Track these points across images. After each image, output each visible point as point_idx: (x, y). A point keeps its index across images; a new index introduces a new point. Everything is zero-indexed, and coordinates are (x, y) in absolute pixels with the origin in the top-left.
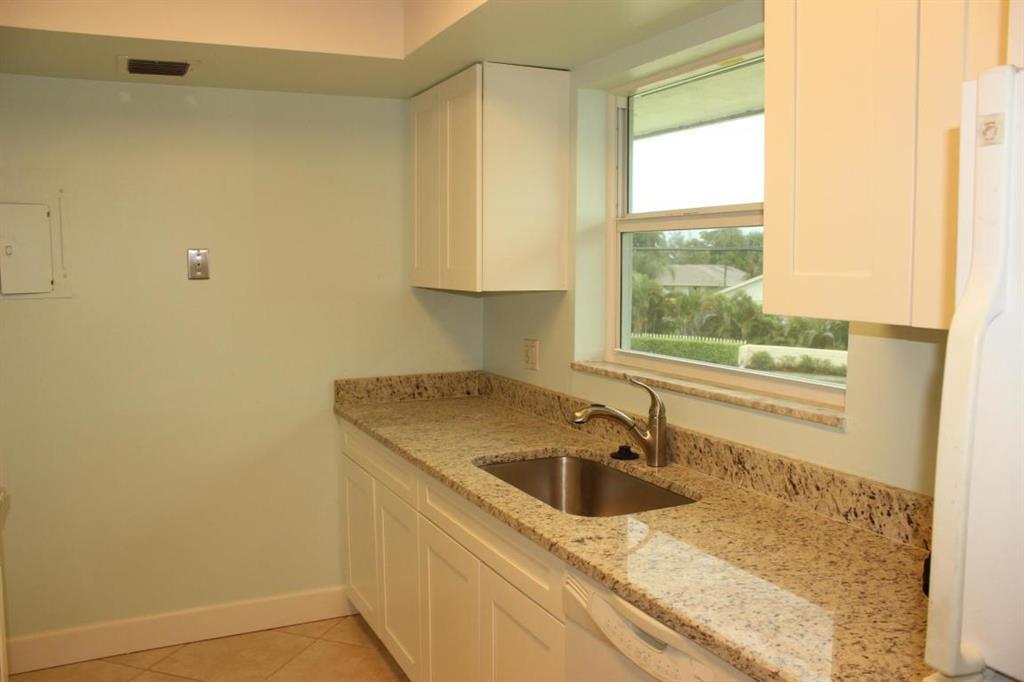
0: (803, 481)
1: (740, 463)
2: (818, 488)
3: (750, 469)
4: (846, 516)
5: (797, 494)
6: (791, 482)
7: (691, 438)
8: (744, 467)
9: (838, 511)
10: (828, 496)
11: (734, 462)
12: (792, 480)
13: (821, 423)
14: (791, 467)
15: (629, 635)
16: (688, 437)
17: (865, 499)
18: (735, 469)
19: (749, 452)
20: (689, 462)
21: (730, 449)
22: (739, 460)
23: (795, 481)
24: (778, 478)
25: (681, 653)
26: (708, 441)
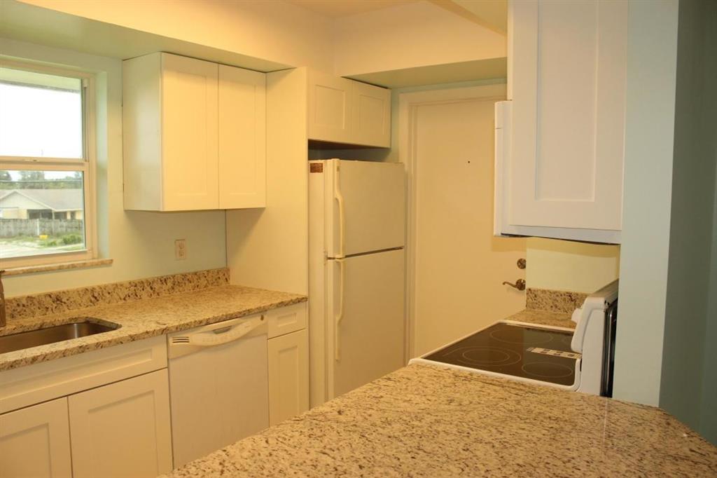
0: (100, 293)
1: (58, 300)
2: (109, 293)
3: (66, 301)
4: (124, 299)
5: (98, 300)
6: (93, 296)
7: (13, 301)
8: (61, 302)
9: (121, 299)
10: (115, 294)
11: (54, 302)
12: (94, 295)
13: (103, 264)
14: (93, 290)
15: (215, 336)
16: (10, 301)
17: (133, 288)
18: (55, 305)
19: (64, 292)
20: (13, 317)
21: (50, 296)
22: (57, 299)
23: (96, 295)
24: (86, 298)
25: (238, 324)
26: (30, 298)
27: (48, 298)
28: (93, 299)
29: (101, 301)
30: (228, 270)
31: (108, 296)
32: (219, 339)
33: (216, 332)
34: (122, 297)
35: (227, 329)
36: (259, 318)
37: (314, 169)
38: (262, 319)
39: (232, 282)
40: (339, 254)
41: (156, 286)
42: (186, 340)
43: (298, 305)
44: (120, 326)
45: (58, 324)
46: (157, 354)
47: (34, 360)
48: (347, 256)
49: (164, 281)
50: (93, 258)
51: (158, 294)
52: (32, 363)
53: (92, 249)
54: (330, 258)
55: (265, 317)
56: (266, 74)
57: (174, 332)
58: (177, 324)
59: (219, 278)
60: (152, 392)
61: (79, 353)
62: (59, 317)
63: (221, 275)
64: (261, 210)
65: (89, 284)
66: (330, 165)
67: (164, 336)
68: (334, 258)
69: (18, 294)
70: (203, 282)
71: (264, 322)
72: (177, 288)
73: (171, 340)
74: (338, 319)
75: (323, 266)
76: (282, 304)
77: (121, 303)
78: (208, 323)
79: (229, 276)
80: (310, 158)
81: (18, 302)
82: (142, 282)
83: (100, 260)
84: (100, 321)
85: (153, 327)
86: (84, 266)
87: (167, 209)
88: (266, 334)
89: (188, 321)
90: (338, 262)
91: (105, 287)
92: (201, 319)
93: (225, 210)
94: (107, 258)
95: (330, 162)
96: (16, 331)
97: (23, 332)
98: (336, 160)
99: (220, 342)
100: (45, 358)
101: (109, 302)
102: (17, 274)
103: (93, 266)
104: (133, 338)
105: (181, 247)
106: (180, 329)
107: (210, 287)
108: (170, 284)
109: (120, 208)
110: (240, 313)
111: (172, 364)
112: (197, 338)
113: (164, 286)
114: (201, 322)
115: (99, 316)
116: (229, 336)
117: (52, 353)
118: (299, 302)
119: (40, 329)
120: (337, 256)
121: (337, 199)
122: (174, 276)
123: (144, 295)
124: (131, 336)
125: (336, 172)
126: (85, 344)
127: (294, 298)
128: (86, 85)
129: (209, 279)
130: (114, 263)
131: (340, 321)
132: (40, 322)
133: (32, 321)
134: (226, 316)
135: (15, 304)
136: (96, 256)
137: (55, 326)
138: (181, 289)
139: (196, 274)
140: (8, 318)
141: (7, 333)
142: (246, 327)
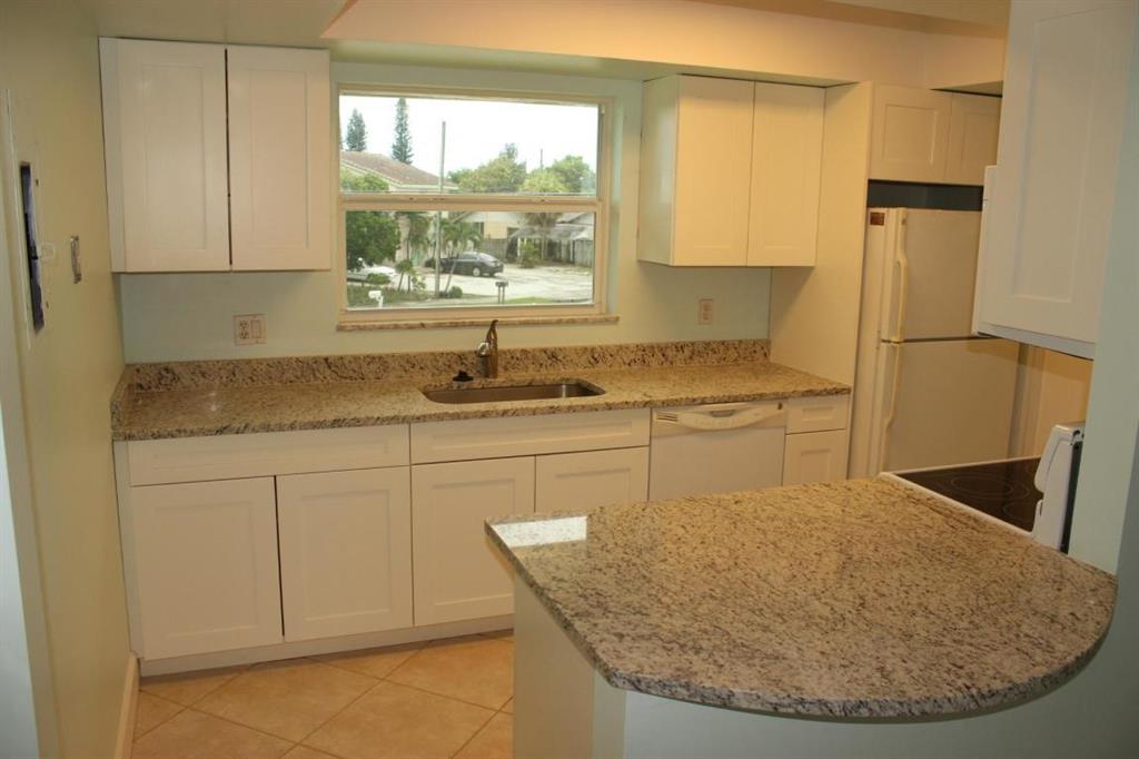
0: (601, 354)
2: (611, 355)
3: (562, 359)
4: (629, 364)
5: (598, 363)
6: (593, 357)
7: (507, 353)
8: (557, 359)
9: (625, 364)
10: (618, 357)
11: (549, 358)
12: (595, 356)
13: (607, 321)
14: (593, 350)
15: (711, 419)
16: (504, 352)
17: (640, 353)
18: (550, 362)
19: (560, 349)
20: (506, 369)
21: (545, 352)
22: (554, 356)
23: (596, 356)
24: (584, 357)
25: (743, 410)
26: (524, 351)
27: (543, 354)
28: (592, 360)
29: (601, 364)
30: (768, 342)
31: (610, 358)
32: (717, 423)
33: (713, 414)
34: (627, 362)
35: (730, 413)
36: (777, 406)
37: (876, 220)
38: (780, 407)
39: (772, 359)
40: (896, 335)
41: (670, 353)
42: (674, 418)
43: (835, 397)
44: (604, 392)
45: (548, 383)
46: (636, 429)
47: (505, 413)
48: (906, 341)
49: (680, 348)
50: (601, 314)
51: (672, 363)
52: (503, 415)
53: (600, 303)
54: (884, 341)
55: (785, 406)
56: (828, 90)
57: (659, 407)
58: (664, 398)
59: (755, 352)
60: (628, 470)
61: (549, 413)
62: (550, 375)
63: (758, 348)
64: (810, 269)
65: (589, 343)
66: (893, 215)
67: (647, 410)
68: (889, 342)
69: (512, 346)
70: (732, 354)
71: (782, 411)
72: (696, 358)
73: (655, 416)
74: (887, 421)
75: (875, 350)
76: (810, 393)
77: (624, 368)
78: (703, 403)
79: (769, 350)
80: (870, 204)
81: (512, 354)
82: (653, 347)
83: (606, 316)
84: (590, 385)
85: (638, 397)
86: (585, 322)
87: (676, 264)
88: (785, 427)
89: (678, 397)
90: (894, 348)
91: (608, 347)
92: (695, 396)
93: (772, 267)
94: (614, 315)
95: (893, 211)
96: (505, 385)
97: (512, 387)
98: (901, 210)
99: (717, 427)
100: (515, 413)
101: (611, 366)
102: (513, 324)
103: (596, 322)
104: (609, 407)
105: (707, 308)
106: (666, 404)
107: (741, 361)
108: (687, 352)
109: (634, 259)
110: (749, 396)
111: (654, 442)
112: (688, 417)
113: (680, 355)
114: (694, 400)
115: (591, 380)
116: (730, 422)
117: (522, 409)
118: (837, 393)
119: (530, 385)
120: (894, 339)
121: (899, 263)
122: (693, 344)
123: (654, 363)
124: (607, 404)
125: (900, 226)
126: (556, 405)
127: (830, 387)
128: (603, 112)
129: (741, 352)
130: (621, 322)
131: (890, 425)
132: (530, 378)
133: (521, 376)
134: (729, 397)
135: (509, 356)
136: (604, 311)
137: (545, 385)
138: (702, 360)
139: (723, 343)
140: (500, 369)
141: (496, 386)
142: (757, 415)
